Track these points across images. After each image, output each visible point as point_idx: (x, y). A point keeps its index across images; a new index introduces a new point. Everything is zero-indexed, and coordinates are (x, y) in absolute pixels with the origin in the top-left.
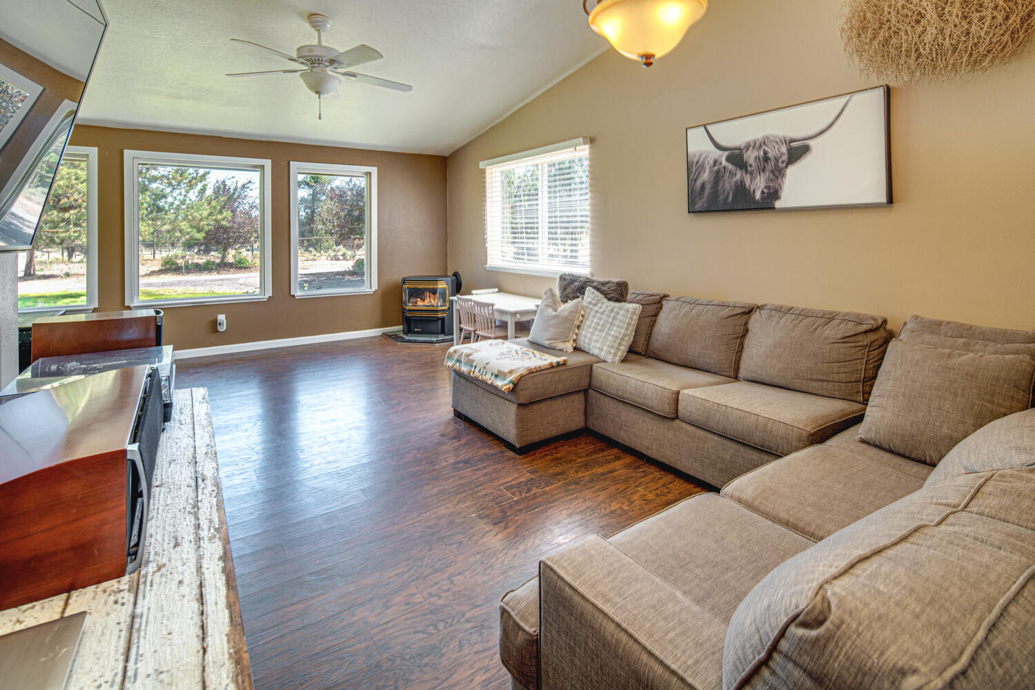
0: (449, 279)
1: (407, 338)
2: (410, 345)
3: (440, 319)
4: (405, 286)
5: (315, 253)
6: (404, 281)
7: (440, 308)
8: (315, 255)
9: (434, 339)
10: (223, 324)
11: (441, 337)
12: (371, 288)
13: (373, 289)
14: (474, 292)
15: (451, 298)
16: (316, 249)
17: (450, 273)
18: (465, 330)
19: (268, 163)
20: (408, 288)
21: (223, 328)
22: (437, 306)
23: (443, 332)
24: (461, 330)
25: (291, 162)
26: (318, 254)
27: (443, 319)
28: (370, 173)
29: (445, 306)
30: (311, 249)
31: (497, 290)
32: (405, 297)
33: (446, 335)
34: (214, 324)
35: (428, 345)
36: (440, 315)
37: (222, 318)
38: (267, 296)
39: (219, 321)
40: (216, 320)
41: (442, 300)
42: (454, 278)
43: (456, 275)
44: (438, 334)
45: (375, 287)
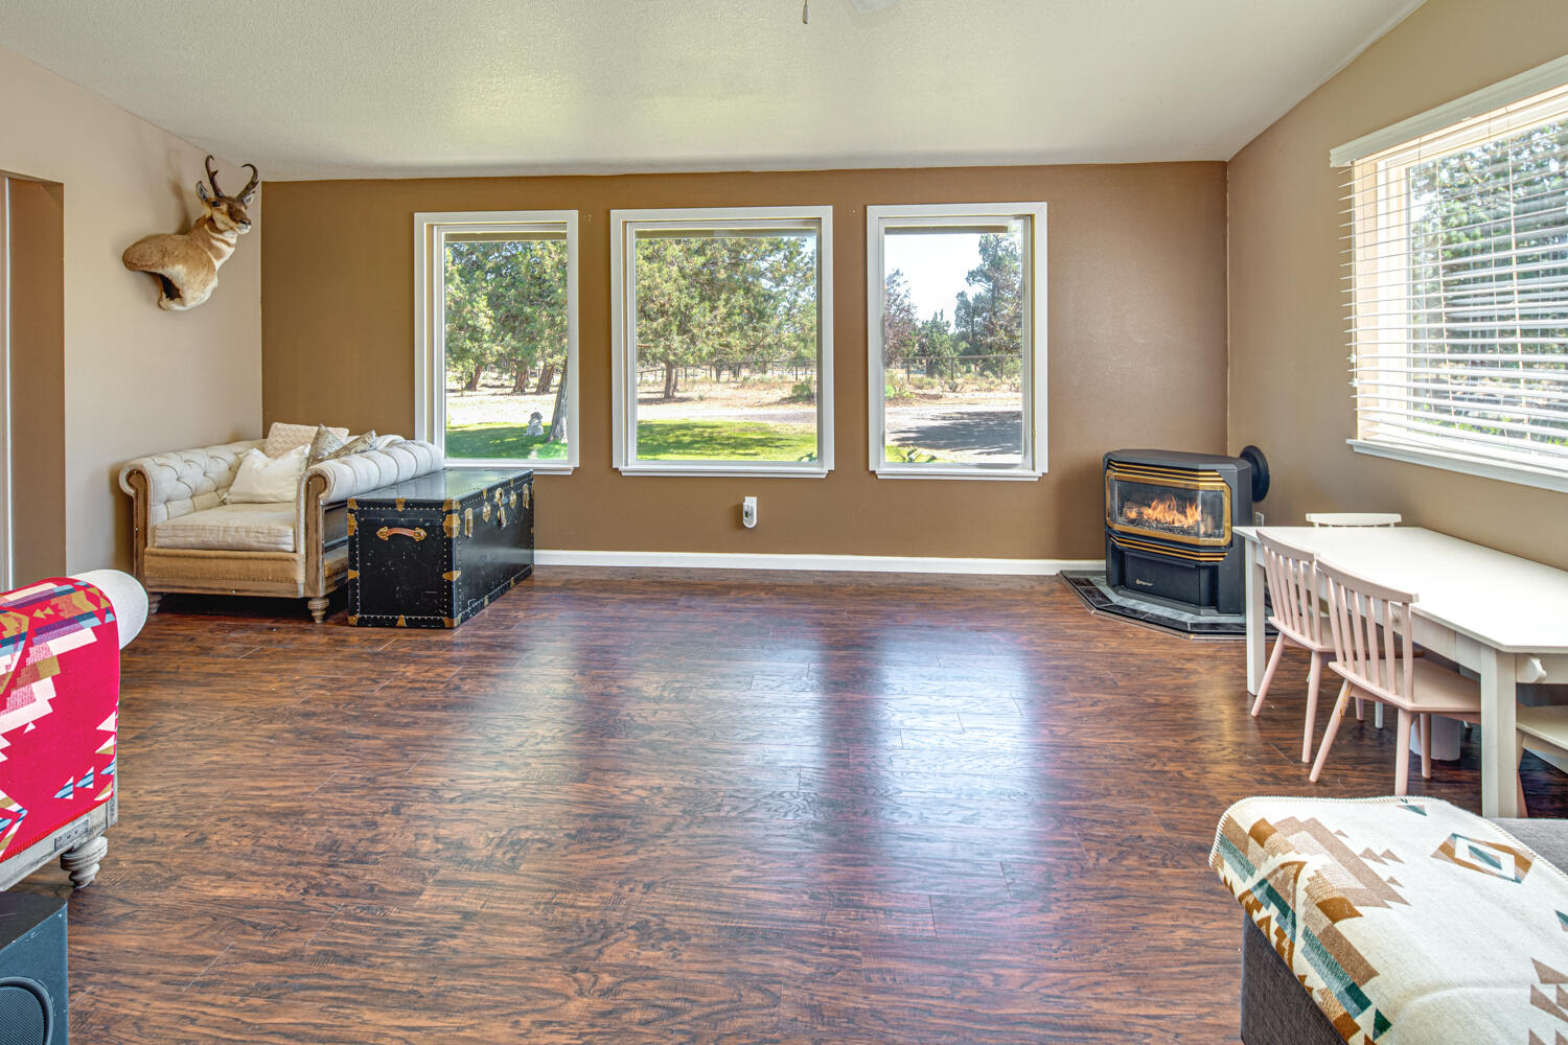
0: (1233, 468)
1: (1116, 599)
2: (1123, 622)
3: (1205, 567)
4: (1112, 474)
5: (994, 379)
6: (1109, 462)
7: (1203, 541)
8: (992, 382)
9: (1187, 617)
10: (752, 515)
11: (1208, 617)
12: (1033, 469)
13: (1039, 472)
14: (1312, 517)
15: (1238, 529)
16: (995, 373)
17: (1234, 451)
18: (1285, 636)
19: (826, 213)
20: (1119, 480)
21: (751, 522)
22: (1197, 534)
23: (1213, 602)
24: (1271, 632)
25: (869, 207)
26: (997, 381)
27: (1213, 571)
28: (1032, 217)
29: (1219, 536)
30: (987, 373)
31: (1397, 518)
32: (1112, 500)
33: (1221, 611)
34: (739, 513)
35: (1169, 634)
36: (1204, 558)
37: (751, 503)
38: (825, 470)
39: (745, 508)
40: (741, 506)
41: (1209, 521)
42: (1247, 465)
43: (1251, 454)
44: (1199, 604)
45: (1042, 468)
